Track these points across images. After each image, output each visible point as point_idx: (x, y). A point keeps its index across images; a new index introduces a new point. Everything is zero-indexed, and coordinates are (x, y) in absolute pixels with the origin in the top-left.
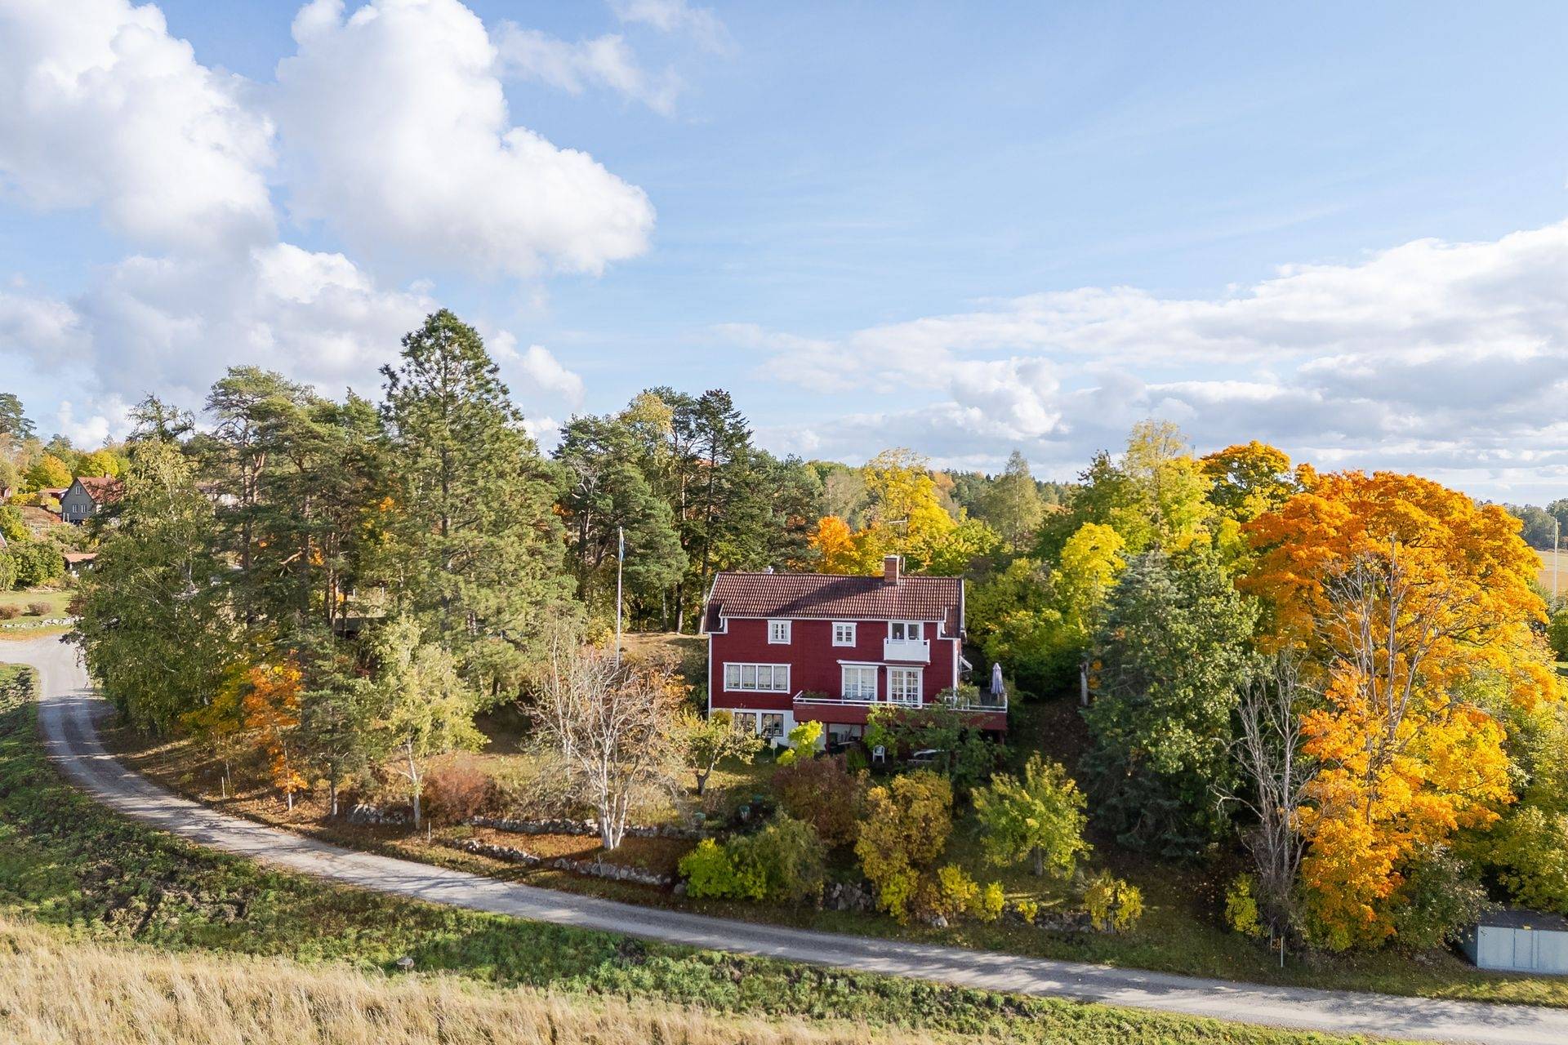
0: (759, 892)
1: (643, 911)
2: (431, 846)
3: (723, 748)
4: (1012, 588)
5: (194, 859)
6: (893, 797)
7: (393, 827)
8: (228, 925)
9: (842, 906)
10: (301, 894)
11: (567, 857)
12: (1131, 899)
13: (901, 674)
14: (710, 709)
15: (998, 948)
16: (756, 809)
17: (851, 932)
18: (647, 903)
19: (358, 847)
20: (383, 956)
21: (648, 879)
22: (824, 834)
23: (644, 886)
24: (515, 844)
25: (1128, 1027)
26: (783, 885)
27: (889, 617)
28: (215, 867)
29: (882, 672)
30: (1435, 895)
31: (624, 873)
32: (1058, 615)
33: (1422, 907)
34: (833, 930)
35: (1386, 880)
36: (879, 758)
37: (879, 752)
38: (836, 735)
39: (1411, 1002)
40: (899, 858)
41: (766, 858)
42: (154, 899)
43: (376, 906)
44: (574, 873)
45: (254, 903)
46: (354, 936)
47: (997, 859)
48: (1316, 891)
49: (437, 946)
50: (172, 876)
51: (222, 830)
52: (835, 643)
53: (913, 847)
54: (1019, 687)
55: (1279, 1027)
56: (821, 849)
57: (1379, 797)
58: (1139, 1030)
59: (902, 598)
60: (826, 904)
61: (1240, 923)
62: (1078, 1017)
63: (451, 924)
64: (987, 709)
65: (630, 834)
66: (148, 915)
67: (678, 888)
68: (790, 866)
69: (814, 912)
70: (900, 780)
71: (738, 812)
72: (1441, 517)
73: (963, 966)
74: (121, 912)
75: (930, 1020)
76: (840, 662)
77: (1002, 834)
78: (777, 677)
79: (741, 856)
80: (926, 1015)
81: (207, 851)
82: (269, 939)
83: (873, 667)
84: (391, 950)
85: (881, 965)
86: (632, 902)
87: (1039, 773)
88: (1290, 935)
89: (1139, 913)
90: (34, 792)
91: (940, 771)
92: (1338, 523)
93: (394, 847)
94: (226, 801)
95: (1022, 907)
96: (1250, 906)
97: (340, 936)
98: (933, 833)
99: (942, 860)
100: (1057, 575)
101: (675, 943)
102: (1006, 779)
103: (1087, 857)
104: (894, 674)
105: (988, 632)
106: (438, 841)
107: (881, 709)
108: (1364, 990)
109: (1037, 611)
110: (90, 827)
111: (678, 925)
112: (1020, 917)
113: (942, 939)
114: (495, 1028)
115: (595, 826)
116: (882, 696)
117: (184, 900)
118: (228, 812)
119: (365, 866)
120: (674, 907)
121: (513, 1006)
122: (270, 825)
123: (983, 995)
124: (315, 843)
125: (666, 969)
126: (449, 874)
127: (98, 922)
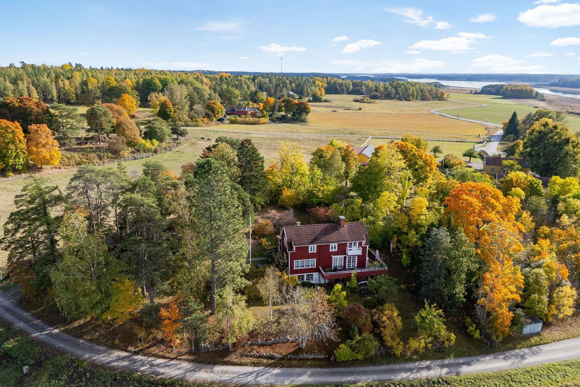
0: (361, 358)
2: (241, 358)
7: (219, 351)
11: (290, 354)
12: (453, 336)
13: (351, 258)
14: (290, 276)
21: (320, 357)
23: (320, 359)
24: (269, 351)
27: (348, 241)
29: (345, 258)
31: (312, 356)
32: (372, 218)
34: (382, 364)
40: (397, 339)
44: (297, 360)
48: (496, 328)
52: (331, 250)
59: (348, 232)
60: (375, 354)
61: (476, 336)
62: (461, 381)
64: (382, 269)
67: (332, 359)
76: (333, 256)
78: (312, 263)
81: (164, 379)
85: (404, 375)
89: (455, 339)
93: (229, 361)
94: (142, 350)
100: (372, 205)
104: (348, 258)
106: (242, 355)
109: (367, 217)
112: (427, 347)
113: (411, 360)
115: (291, 339)
116: (345, 266)
118: (148, 355)
120: (334, 366)
122: (171, 359)
126: (257, 369)
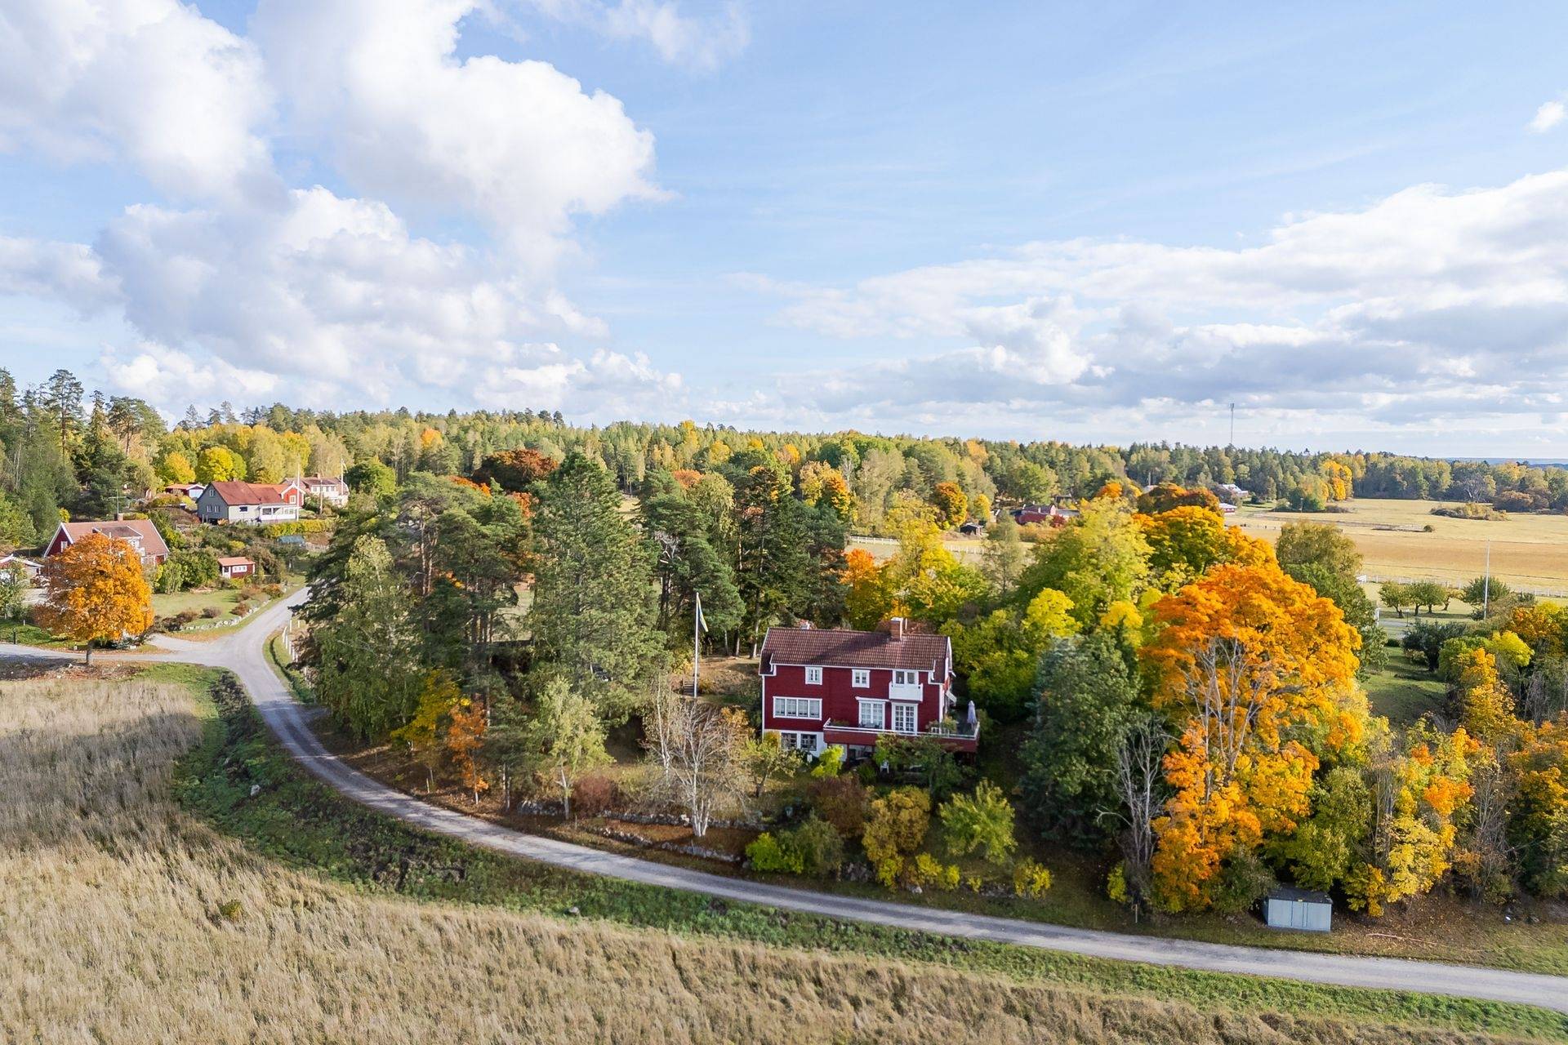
0: (799, 869)
1: (723, 879)
2: (578, 831)
3: (774, 764)
4: (992, 634)
5: (424, 838)
6: (889, 806)
7: (549, 817)
8: (456, 884)
9: (853, 878)
10: (500, 864)
11: (670, 841)
12: (1043, 877)
13: (902, 708)
14: (764, 731)
15: (953, 908)
16: (796, 808)
17: (858, 896)
18: (725, 874)
19: (529, 831)
20: (559, 906)
21: (725, 858)
22: (842, 830)
23: (723, 862)
24: (634, 831)
25: (1027, 959)
26: (814, 864)
27: (893, 667)
28: (438, 844)
29: (888, 706)
30: (1239, 878)
31: (709, 854)
32: (1026, 655)
33: (1229, 885)
34: (847, 894)
35: (1208, 868)
36: (885, 770)
37: (885, 766)
38: (854, 751)
39: (1214, 947)
40: (891, 848)
41: (803, 848)
42: (404, 866)
43: (550, 873)
44: (675, 852)
45: (469, 869)
46: (538, 892)
47: (954, 851)
48: (1159, 875)
49: (592, 900)
50: (411, 850)
51: (436, 817)
52: (854, 685)
53: (901, 840)
54: (990, 715)
55: (1121, 961)
56: (839, 842)
57: (1212, 812)
58: (1034, 961)
59: (904, 651)
60: (843, 876)
61: (1114, 894)
62: (997, 952)
63: (600, 886)
64: (962, 737)
65: (710, 827)
66: (402, 877)
67: (745, 865)
68: (819, 853)
69: (835, 882)
70: (893, 794)
71: (784, 812)
72: (1286, 606)
73: (929, 919)
74: (383, 875)
75: (904, 953)
76: (858, 698)
77: (958, 834)
78: (813, 707)
79: (787, 846)
80: (902, 950)
81: (431, 833)
82: (484, 894)
83: (883, 702)
84: (564, 902)
85: (876, 918)
86: (715, 873)
87: (985, 792)
88: (1143, 903)
89: (1048, 886)
90: (295, 786)
91: (922, 786)
92: (1211, 612)
93: (553, 832)
94: (431, 795)
95: (971, 881)
96: (1121, 881)
97: (530, 893)
98: (915, 830)
99: (921, 849)
100: (1026, 624)
101: (745, 901)
102: (962, 797)
103: (1013, 850)
104: (897, 708)
105: (972, 668)
106: (582, 828)
107: (886, 736)
108: (1186, 938)
109: (1010, 652)
110: (344, 813)
111: (746, 889)
112: (970, 888)
113: (919, 901)
114: (639, 953)
115: (687, 820)
116: (888, 726)
117: (424, 866)
118: (433, 803)
119: (536, 846)
120: (743, 877)
121: (648, 940)
122: (466, 814)
123: (939, 937)
124: (499, 828)
125: (739, 918)
126: (592, 852)
127: (370, 880)
